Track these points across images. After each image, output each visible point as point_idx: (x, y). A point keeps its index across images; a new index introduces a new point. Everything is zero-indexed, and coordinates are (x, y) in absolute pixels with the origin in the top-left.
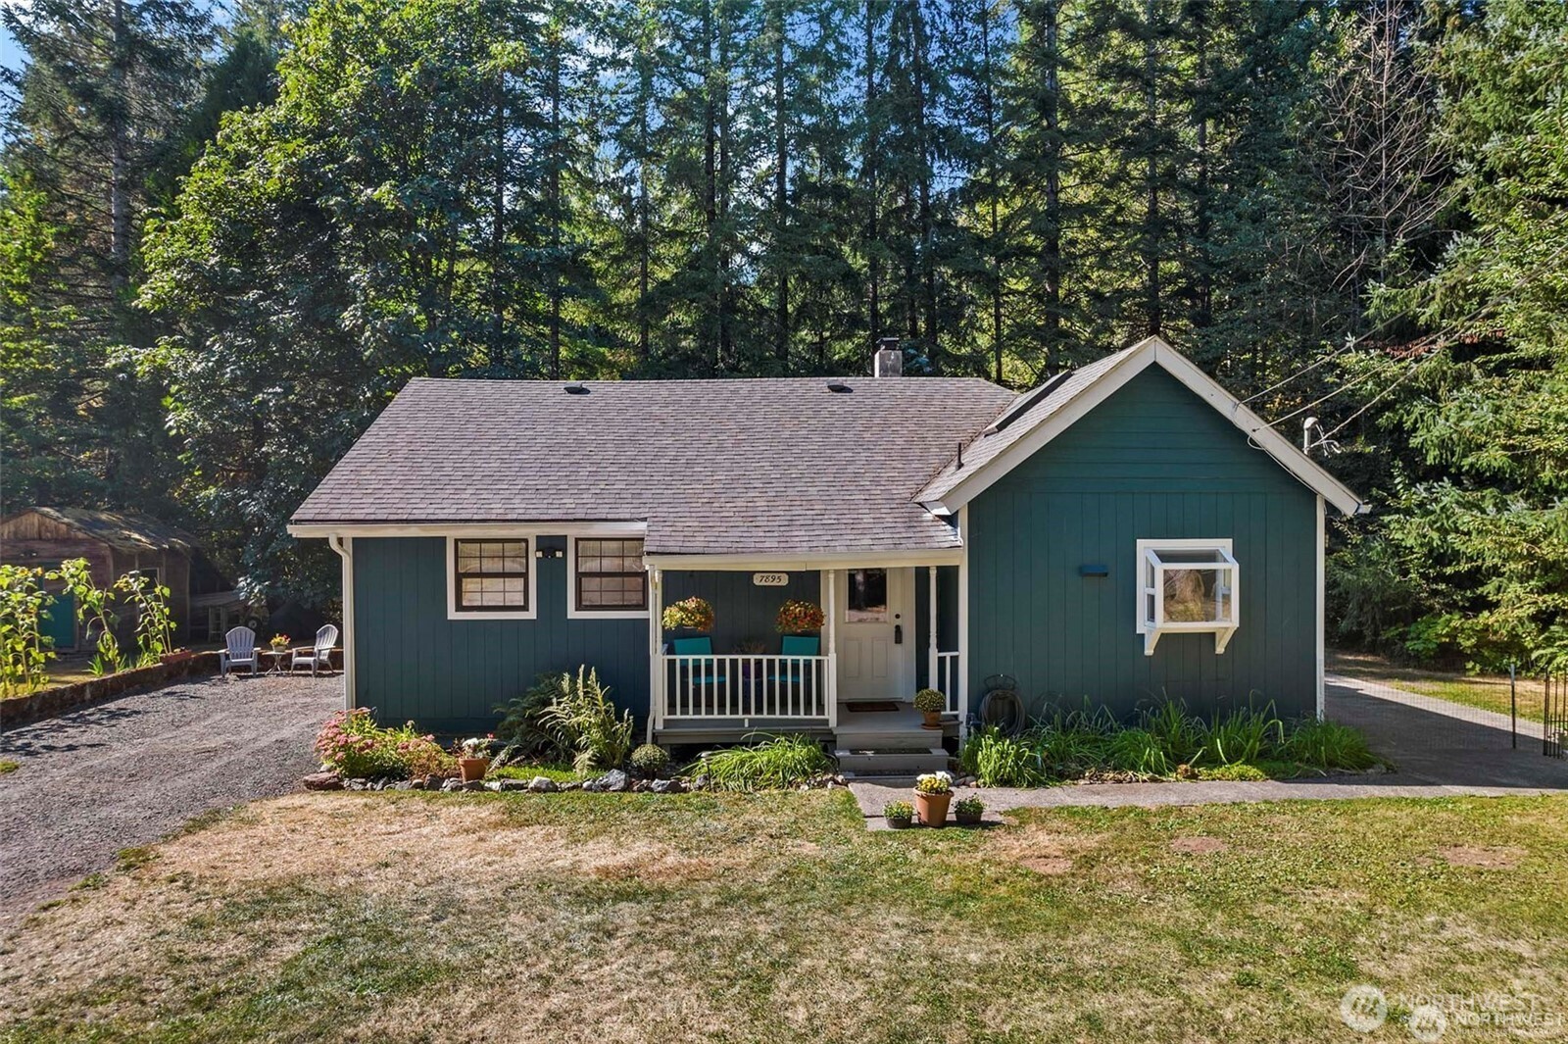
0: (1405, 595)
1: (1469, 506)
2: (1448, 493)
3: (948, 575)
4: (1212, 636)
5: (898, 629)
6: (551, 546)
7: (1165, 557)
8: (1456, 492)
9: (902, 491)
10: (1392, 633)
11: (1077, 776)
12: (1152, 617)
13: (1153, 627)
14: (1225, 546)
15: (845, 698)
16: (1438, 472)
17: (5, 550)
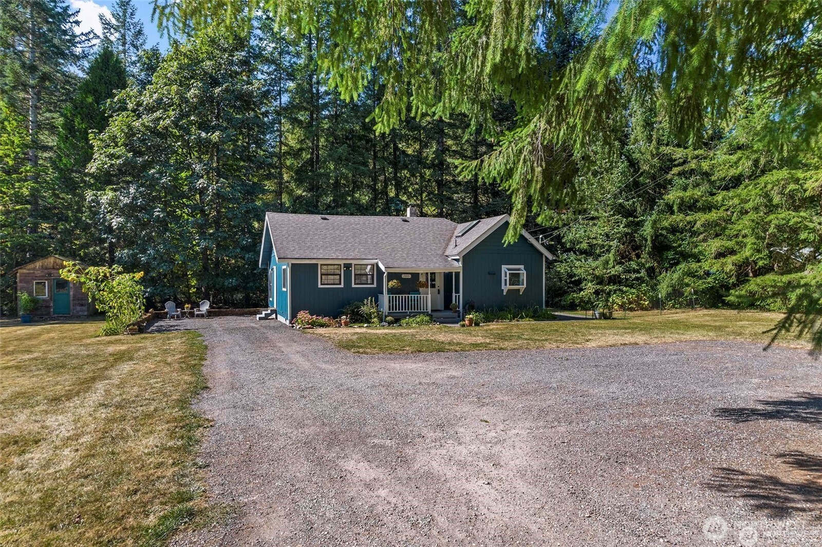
0: (560, 288)
1: (578, 260)
2: (572, 256)
3: (457, 274)
4: (519, 290)
5: (439, 290)
6: (348, 266)
7: (509, 270)
8: (574, 256)
9: (440, 252)
10: (557, 299)
11: (493, 321)
12: (506, 285)
13: (506, 288)
14: (522, 267)
15: (434, 309)
16: (569, 250)
17: (38, 273)
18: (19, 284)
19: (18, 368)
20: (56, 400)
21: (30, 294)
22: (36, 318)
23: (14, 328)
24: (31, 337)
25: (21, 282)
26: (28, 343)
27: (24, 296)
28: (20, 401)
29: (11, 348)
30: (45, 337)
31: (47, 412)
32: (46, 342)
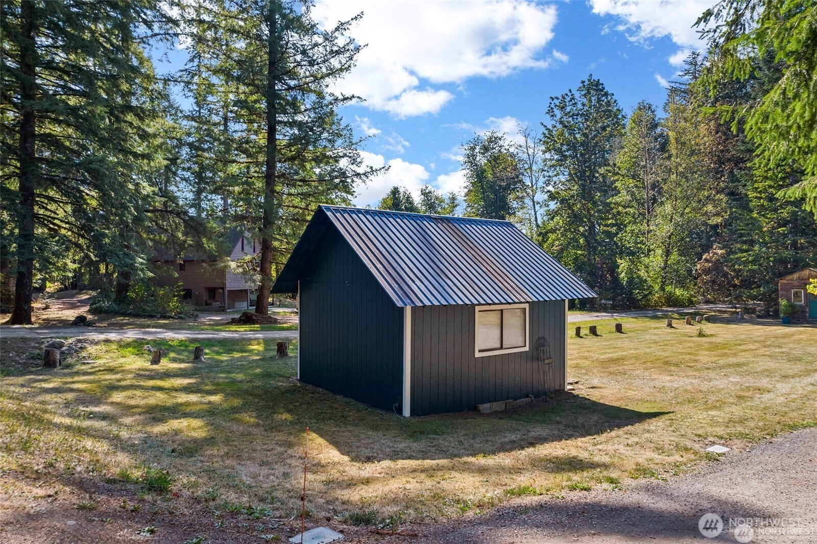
17: (796, 283)
18: (780, 292)
19: (770, 356)
20: (786, 377)
21: (789, 300)
22: (794, 321)
23: (775, 328)
24: (785, 336)
25: (781, 290)
26: (781, 340)
27: (783, 302)
28: (766, 373)
29: (768, 343)
30: (796, 337)
31: (778, 381)
32: (794, 342)
